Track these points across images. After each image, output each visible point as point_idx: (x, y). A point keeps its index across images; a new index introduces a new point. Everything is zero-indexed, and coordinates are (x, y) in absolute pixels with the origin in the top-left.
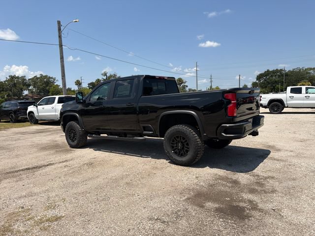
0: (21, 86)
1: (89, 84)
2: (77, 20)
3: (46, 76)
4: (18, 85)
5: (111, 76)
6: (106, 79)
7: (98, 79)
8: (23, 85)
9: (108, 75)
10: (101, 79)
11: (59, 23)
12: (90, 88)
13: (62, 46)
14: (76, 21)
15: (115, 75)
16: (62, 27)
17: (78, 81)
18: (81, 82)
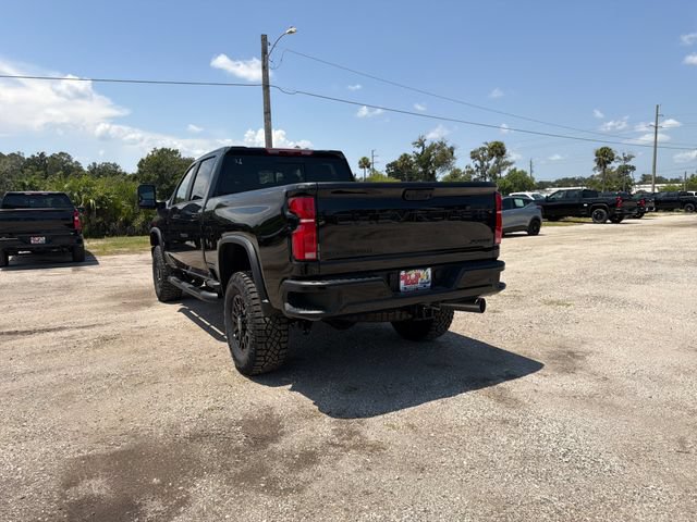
1: (389, 166)
2: (293, 30)
5: (433, 147)
6: (422, 153)
7: (405, 155)
9: (427, 144)
10: (410, 153)
11: (264, 38)
12: (389, 175)
13: (268, 86)
14: (291, 32)
15: (441, 143)
16: (269, 48)
17: (364, 159)
18: (370, 161)
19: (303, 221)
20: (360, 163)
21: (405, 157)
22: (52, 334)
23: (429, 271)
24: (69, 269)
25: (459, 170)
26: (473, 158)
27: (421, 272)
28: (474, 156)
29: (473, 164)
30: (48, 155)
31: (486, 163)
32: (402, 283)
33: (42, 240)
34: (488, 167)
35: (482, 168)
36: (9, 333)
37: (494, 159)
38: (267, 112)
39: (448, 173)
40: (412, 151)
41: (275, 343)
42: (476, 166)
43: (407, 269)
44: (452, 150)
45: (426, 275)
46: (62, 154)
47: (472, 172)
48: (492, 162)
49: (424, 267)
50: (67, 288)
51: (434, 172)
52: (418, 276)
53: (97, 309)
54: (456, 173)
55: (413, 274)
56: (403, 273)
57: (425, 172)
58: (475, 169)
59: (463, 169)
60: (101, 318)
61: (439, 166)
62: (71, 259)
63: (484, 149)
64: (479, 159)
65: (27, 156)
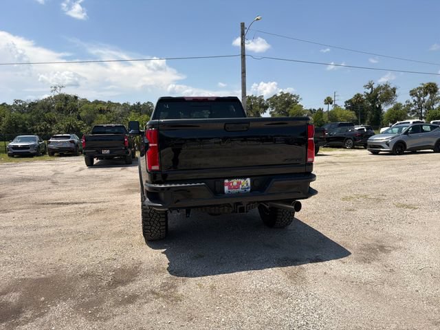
0: (258, 108)
1: (347, 102)
2: (259, 18)
3: (288, 94)
4: (254, 108)
5: (379, 88)
6: (371, 92)
7: (358, 94)
8: (260, 107)
9: (375, 86)
10: (362, 93)
11: (243, 25)
12: (347, 108)
13: (244, 56)
15: (386, 85)
16: (246, 31)
17: (328, 98)
18: (333, 99)
19: (151, 145)
20: (325, 101)
21: (358, 96)
22: (76, 206)
23: (248, 180)
24: (120, 168)
25: (400, 104)
26: (412, 95)
27: (242, 181)
28: (413, 93)
29: (412, 100)
30: (141, 104)
31: (422, 99)
32: (226, 188)
33: (108, 152)
34: (424, 101)
35: (419, 102)
36: (58, 204)
37: (429, 95)
38: (244, 72)
39: (391, 106)
40: (364, 91)
41: (156, 222)
42: (414, 101)
43: (230, 178)
44: (394, 90)
45: (246, 183)
46: (148, 102)
47: (411, 105)
48: (427, 98)
49: (244, 177)
50: (108, 179)
51: (380, 106)
52: (239, 183)
53: (112, 192)
54: (398, 107)
55: (235, 182)
56: (226, 181)
57: (373, 106)
58: (413, 103)
59: (404, 103)
60: (108, 198)
61: (383, 101)
62: (124, 162)
63: (421, 88)
64: (417, 96)
65: (132, 104)
